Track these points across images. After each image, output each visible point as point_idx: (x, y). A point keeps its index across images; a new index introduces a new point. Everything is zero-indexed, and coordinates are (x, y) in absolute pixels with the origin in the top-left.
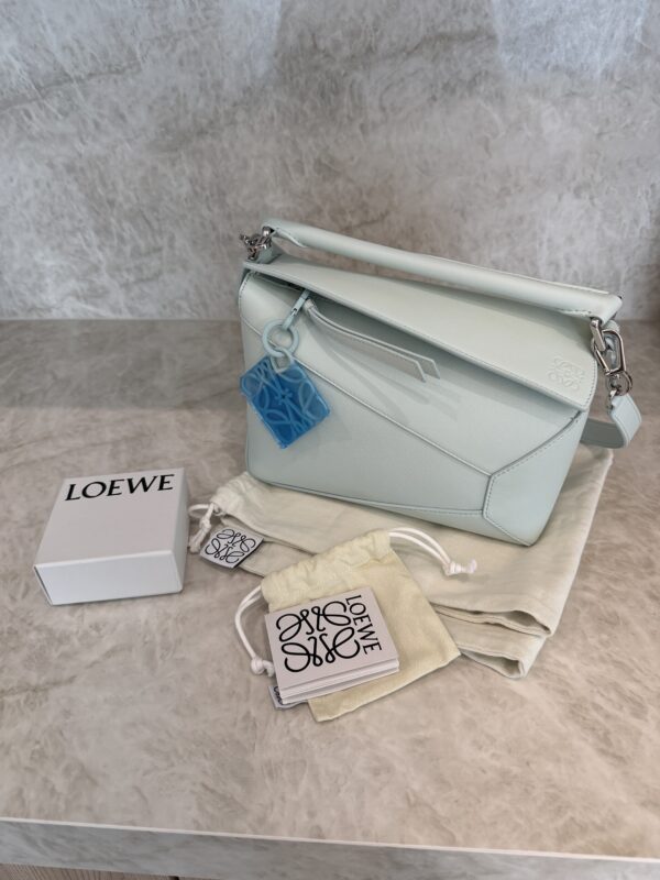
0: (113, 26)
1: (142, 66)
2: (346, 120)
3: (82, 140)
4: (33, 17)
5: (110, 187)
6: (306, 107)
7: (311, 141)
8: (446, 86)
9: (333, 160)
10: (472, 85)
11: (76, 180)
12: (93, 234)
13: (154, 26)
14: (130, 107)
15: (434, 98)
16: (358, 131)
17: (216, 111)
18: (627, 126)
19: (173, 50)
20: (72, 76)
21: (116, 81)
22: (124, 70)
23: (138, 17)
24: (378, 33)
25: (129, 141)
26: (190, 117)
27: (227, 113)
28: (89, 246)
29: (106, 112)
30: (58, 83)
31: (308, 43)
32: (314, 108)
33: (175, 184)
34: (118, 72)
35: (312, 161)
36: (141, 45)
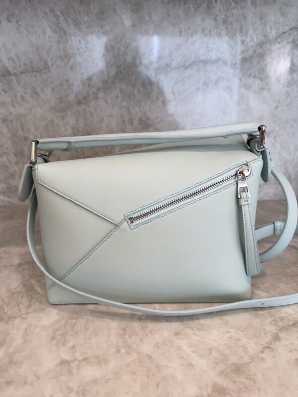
0: (37, 49)
1: (51, 69)
2: (155, 99)
3: (14, 106)
5: (27, 130)
6: (135, 92)
7: (137, 109)
8: (204, 83)
9: (148, 118)
10: (216, 83)
11: (7, 126)
12: (13, 156)
13: (59, 51)
14: (42, 89)
15: (198, 89)
16: (161, 104)
17: (88, 92)
18: (288, 104)
19: (68, 62)
20: (12, 73)
21: (36, 76)
22: (41, 70)
23: (51, 46)
24: (171, 58)
25: (40, 106)
26: (74, 95)
27: (94, 93)
28: (10, 163)
29: (29, 91)
30: (4, 76)
32: (139, 92)
33: (63, 129)
34: (37, 71)
35: (137, 119)
36: (51, 59)
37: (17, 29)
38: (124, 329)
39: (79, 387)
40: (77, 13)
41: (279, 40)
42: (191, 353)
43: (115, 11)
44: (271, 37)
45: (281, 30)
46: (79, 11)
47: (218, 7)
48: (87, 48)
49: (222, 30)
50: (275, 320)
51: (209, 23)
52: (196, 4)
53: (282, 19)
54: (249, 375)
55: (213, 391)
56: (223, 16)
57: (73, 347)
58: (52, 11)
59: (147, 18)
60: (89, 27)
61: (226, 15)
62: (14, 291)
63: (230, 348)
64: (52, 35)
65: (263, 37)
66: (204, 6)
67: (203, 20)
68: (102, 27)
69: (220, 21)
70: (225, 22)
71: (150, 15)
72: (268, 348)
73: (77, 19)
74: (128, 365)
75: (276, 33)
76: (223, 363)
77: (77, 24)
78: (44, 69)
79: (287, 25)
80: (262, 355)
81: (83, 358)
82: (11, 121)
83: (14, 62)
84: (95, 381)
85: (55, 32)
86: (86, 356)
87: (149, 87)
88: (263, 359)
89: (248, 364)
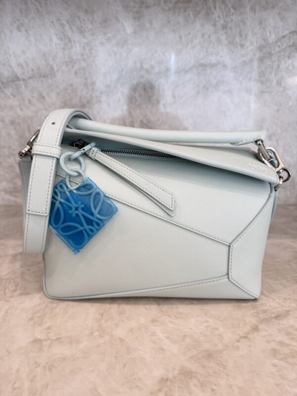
0: (44, 56)
1: (57, 74)
2: (155, 102)
3: (21, 109)
4: (5, 51)
6: (137, 95)
7: (138, 112)
8: (204, 87)
9: (149, 121)
10: (217, 86)
11: (15, 128)
13: (65, 57)
14: (48, 93)
15: (198, 92)
17: (92, 95)
19: (73, 67)
20: (21, 78)
21: (42, 81)
22: (48, 75)
23: (57, 52)
26: (78, 99)
27: (97, 97)
29: (35, 95)
30: (13, 81)
31: (138, 66)
32: (140, 96)
34: (44, 77)
35: (139, 121)
36: (57, 65)
37: (26, 37)
38: (102, 315)
39: (47, 363)
40: (82, 21)
41: (279, 44)
42: (164, 339)
43: (117, 19)
44: (270, 41)
45: (281, 35)
46: (84, 20)
47: (217, 13)
48: (91, 54)
49: (221, 35)
50: (257, 312)
51: (208, 28)
52: (195, 11)
53: (282, 24)
54: (220, 361)
55: (179, 374)
56: (222, 22)
57: (49, 328)
58: (59, 20)
59: (148, 25)
60: (93, 34)
61: (225, 21)
62: (3, 278)
63: (205, 335)
64: (58, 42)
65: (263, 41)
66: (203, 12)
67: (203, 25)
68: (105, 34)
69: (219, 26)
70: (224, 27)
71: (151, 22)
72: (245, 337)
73: (82, 27)
74: (98, 346)
75: (276, 37)
76: (195, 349)
77: (81, 31)
78: (50, 74)
79: (287, 29)
80: (238, 344)
81: (56, 338)
82: (19, 124)
83: (22, 67)
84: (64, 359)
85: (61, 39)
86: (60, 337)
87: (149, 91)
88: (237, 348)
89: (221, 351)
